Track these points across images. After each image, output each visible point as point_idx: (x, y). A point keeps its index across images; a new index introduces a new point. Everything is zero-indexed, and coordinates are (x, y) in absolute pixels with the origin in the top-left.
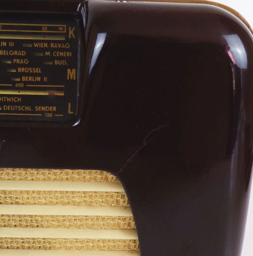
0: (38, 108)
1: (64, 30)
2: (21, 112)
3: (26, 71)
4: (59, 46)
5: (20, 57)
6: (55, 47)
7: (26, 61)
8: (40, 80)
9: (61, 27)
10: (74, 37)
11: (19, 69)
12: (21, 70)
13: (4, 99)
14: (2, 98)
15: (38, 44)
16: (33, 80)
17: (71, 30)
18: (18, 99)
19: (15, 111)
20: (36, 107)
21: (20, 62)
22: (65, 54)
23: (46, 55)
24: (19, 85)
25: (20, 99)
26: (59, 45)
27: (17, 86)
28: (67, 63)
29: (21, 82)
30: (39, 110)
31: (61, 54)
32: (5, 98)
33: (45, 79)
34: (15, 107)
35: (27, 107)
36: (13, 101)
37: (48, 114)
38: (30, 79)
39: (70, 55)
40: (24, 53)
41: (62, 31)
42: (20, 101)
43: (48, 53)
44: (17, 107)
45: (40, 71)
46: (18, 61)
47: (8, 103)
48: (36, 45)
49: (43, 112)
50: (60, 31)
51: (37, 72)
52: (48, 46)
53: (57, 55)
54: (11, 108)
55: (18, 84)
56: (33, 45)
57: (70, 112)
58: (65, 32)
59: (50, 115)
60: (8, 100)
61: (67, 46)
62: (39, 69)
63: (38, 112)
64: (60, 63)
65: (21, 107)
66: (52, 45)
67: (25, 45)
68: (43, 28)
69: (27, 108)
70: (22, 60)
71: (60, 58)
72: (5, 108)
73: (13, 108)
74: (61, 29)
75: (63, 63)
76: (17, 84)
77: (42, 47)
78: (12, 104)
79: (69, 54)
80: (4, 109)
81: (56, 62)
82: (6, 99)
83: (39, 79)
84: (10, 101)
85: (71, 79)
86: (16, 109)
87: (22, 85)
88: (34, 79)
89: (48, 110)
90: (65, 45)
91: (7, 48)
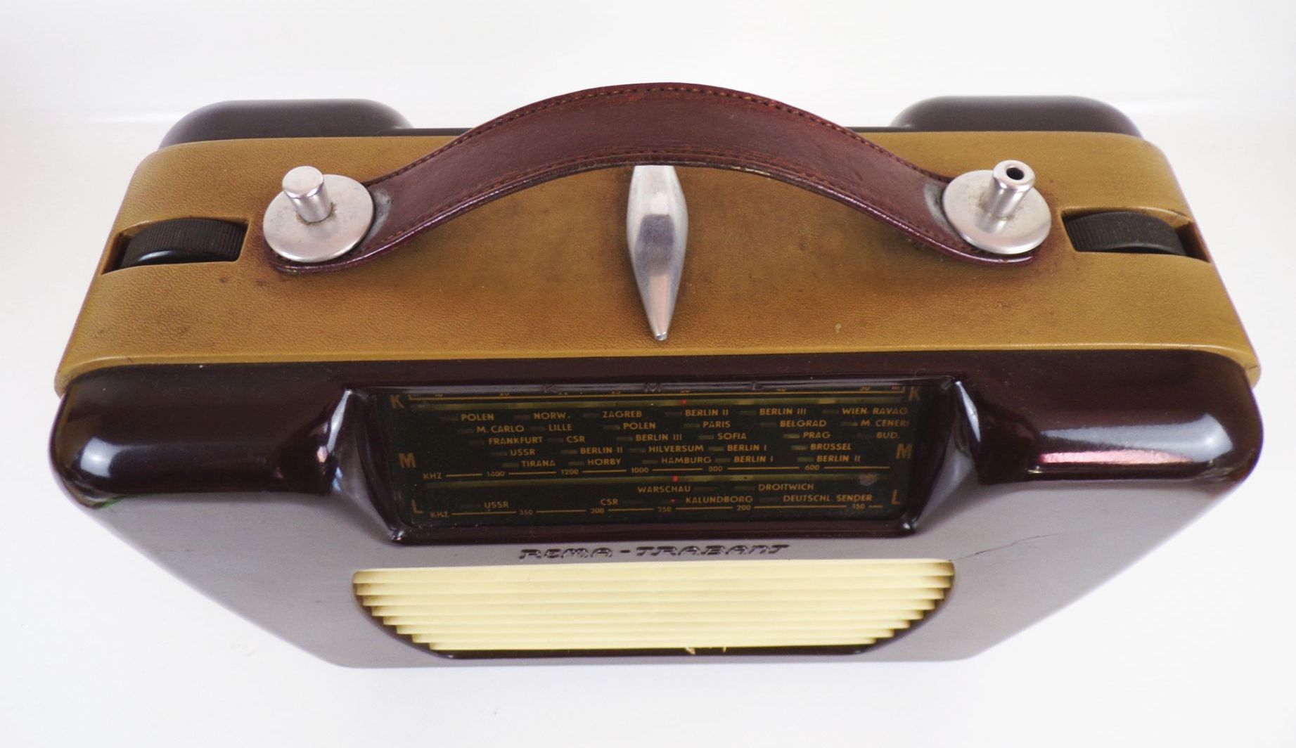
0: (841, 498)
2: (813, 503)
3: (824, 447)
4: (889, 412)
5: (815, 430)
6: (881, 412)
7: (826, 435)
8: (847, 460)
9: (896, 386)
10: (918, 399)
11: (813, 446)
12: (816, 446)
15: (850, 410)
16: (836, 460)
17: (915, 390)
18: (809, 487)
19: (801, 503)
20: (838, 496)
21: (815, 436)
22: (896, 423)
23: (861, 425)
24: (811, 467)
25: (812, 487)
26: (889, 410)
27: (807, 468)
28: (898, 436)
29: (815, 463)
30: (843, 500)
31: (890, 423)
32: (786, 485)
33: (858, 458)
34: (803, 498)
35: (823, 496)
36: (799, 489)
37: (858, 505)
38: (830, 459)
39: (906, 424)
40: (823, 423)
41: (896, 390)
42: (812, 489)
43: (866, 423)
44: (807, 497)
45: (849, 446)
46: (811, 435)
47: (790, 493)
48: (846, 412)
49: (850, 503)
50: (894, 390)
51: (844, 449)
52: (868, 411)
53: (883, 425)
54: (797, 499)
55: (809, 466)
56: (841, 412)
57: (894, 502)
58: (902, 391)
59: (861, 507)
60: (791, 489)
61: (903, 411)
62: (847, 445)
63: (841, 503)
64: (886, 436)
65: (813, 497)
66: (875, 411)
67: (825, 412)
68: (863, 388)
69: (822, 498)
70: (818, 433)
71: (886, 429)
72: (787, 498)
73: (799, 499)
74: (894, 388)
75: (891, 435)
76: (807, 466)
77: (857, 413)
78: (798, 492)
79: (903, 423)
80: (784, 500)
81: (880, 435)
82: (788, 487)
83: (846, 458)
84: (795, 489)
85: (903, 457)
86: (805, 500)
87: (816, 467)
88: (838, 458)
89: (859, 500)
90: (899, 410)
91: (794, 417)
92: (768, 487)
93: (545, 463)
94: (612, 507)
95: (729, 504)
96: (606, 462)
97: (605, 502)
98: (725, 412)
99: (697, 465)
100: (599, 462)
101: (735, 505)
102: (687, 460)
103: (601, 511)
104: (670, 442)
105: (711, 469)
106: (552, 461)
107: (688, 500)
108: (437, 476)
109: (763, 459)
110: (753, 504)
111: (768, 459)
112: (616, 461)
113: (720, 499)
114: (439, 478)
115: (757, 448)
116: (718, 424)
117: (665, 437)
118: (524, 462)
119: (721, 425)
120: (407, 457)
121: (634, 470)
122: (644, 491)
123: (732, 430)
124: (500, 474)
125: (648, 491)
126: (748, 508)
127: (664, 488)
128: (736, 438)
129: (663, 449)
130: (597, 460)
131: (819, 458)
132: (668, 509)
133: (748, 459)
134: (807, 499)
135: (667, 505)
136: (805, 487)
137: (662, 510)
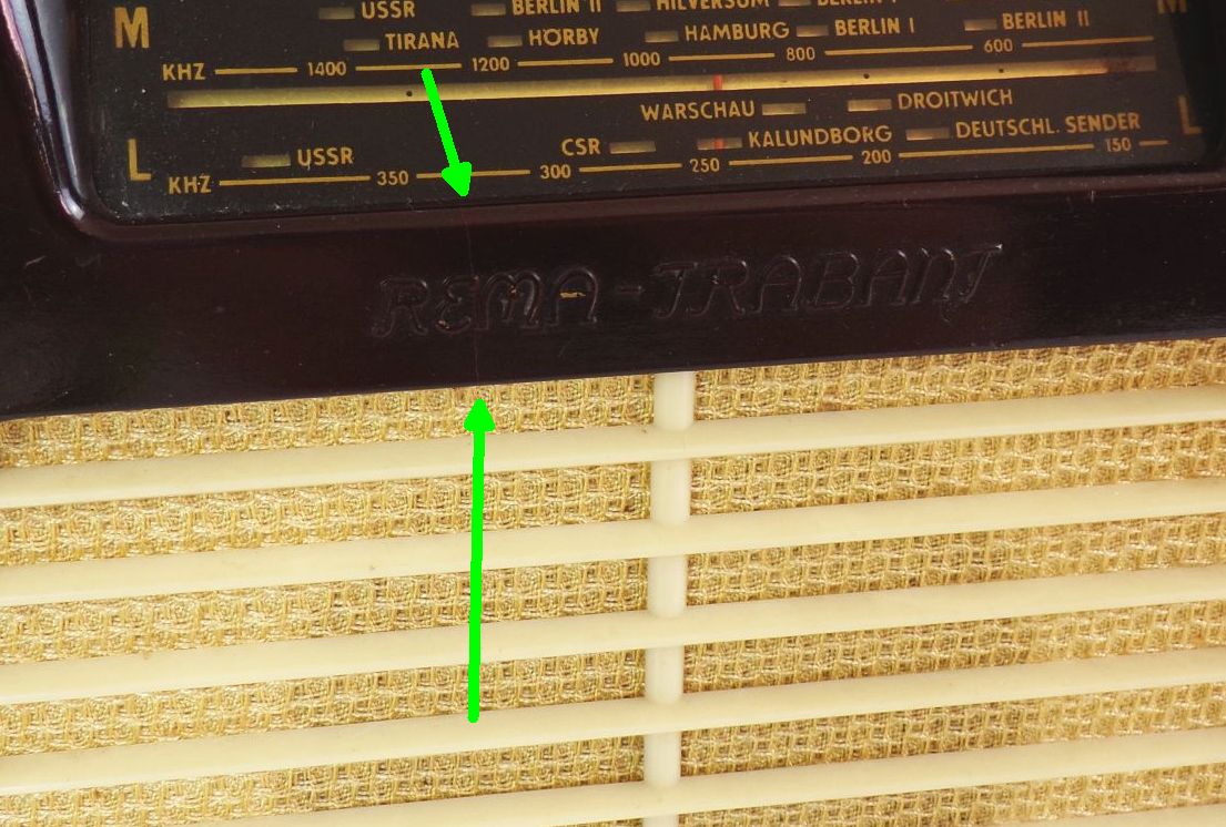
0: (1075, 124)
2: (1020, 141)
8: (1064, 23)
13: (950, 97)
14: (946, 94)
16: (1041, 25)
18: (1003, 96)
19: (997, 141)
20: (1068, 120)
24: (995, 45)
25: (1009, 96)
27: (988, 48)
29: (1001, 33)
30: (1081, 129)
32: (955, 93)
33: (1083, 17)
34: (996, 126)
35: (1037, 122)
36: (984, 103)
37: (1115, 141)
38: (1030, 22)
42: (1011, 102)
44: (1004, 125)
47: (969, 114)
49: (1097, 137)
54: (985, 131)
55: (992, 43)
57: (1188, 130)
59: (1121, 146)
60: (967, 103)
63: (1078, 138)
65: (1016, 125)
69: (1039, 126)
72: (963, 130)
73: (989, 130)
76: (988, 44)
78: (982, 113)
80: (959, 136)
82: (959, 97)
83: (1059, 18)
84: (975, 103)
85: (1173, 9)
86: (1002, 134)
87: (1005, 45)
88: (1045, 21)
89: (1113, 128)
92: (918, 100)
93: (438, 39)
94: (591, 160)
95: (842, 148)
96: (567, 36)
97: (571, 147)
99: (760, 45)
100: (552, 37)
101: (855, 150)
102: (738, 32)
103: (562, 172)
105: (792, 54)
106: (452, 34)
107: (753, 139)
108: (194, 70)
109: (893, 25)
110: (894, 147)
111: (904, 25)
112: (588, 35)
113: (822, 136)
114: (198, 77)
118: (390, 36)
120: (131, 16)
121: (632, 59)
122: (655, 117)
124: (336, 69)
125: (665, 116)
126: (882, 157)
127: (697, 107)
130: (547, 32)
131: (1008, 21)
132: (713, 165)
133: (864, 26)
134: (1006, 130)
135: (709, 155)
136: (996, 97)
137: (700, 166)
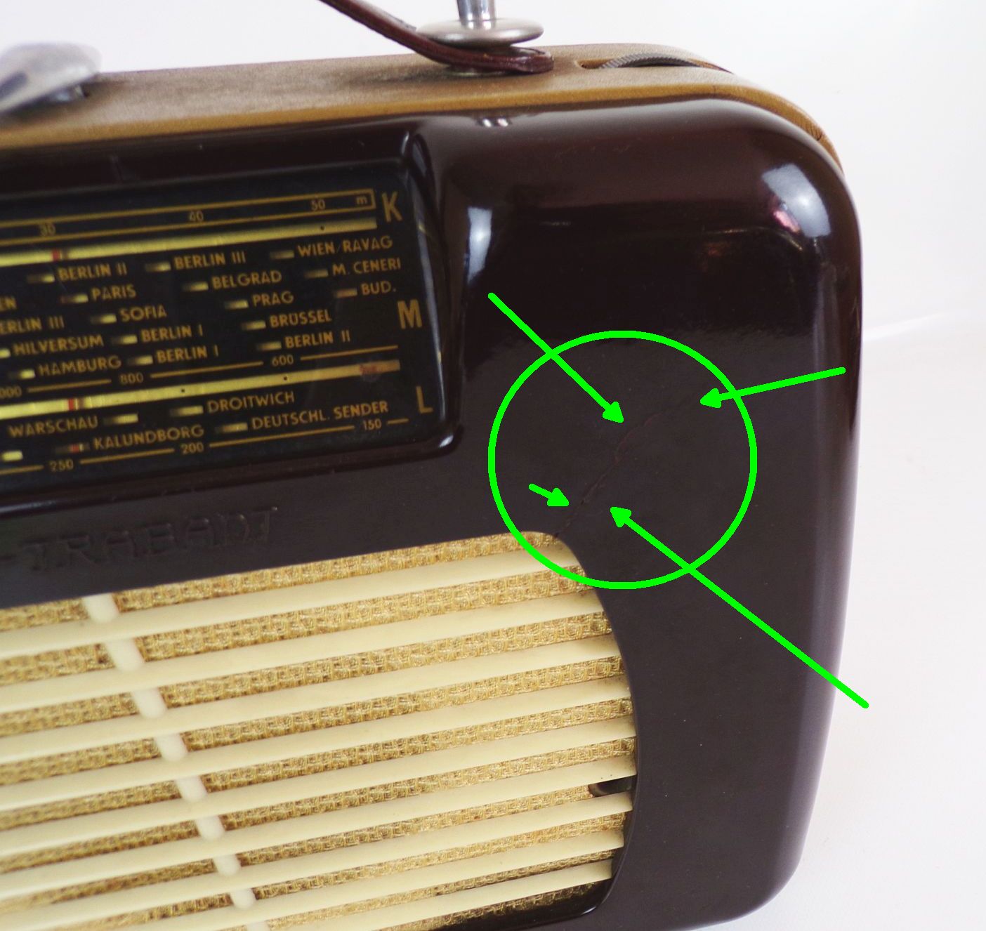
0: (341, 412)
1: (369, 203)
2: (300, 427)
3: (291, 321)
4: (366, 246)
5: (268, 289)
6: (355, 248)
7: (286, 297)
8: (331, 341)
9: (361, 195)
10: (399, 217)
11: (273, 320)
12: (278, 320)
13: (248, 401)
14: (244, 399)
15: (310, 249)
16: (314, 343)
17: (389, 200)
18: (287, 397)
19: (284, 429)
20: (336, 410)
21: (271, 300)
22: (383, 265)
23: (334, 273)
24: (280, 360)
25: (292, 396)
26: (365, 241)
27: (275, 362)
28: (393, 286)
29: (284, 351)
30: (345, 416)
31: (374, 265)
32: (251, 398)
33: (346, 335)
34: (283, 419)
35: (313, 413)
36: (273, 403)
37: (370, 422)
38: (306, 342)
39: (396, 265)
40: (276, 276)
41: (364, 205)
42: (293, 400)
43: (339, 269)
44: (288, 417)
45: (327, 316)
46: (265, 299)
47: (261, 412)
48: (304, 251)
49: (355, 420)
50: (361, 205)
51: (320, 320)
52: (335, 247)
53: (365, 271)
54: (274, 423)
55: (278, 359)
56: (297, 253)
57: (423, 410)
58: (373, 206)
59: (375, 425)
60: (260, 404)
61: (385, 242)
62: (323, 313)
63: (343, 422)
64: (375, 289)
65: (297, 416)
66: (346, 246)
68: (313, 203)
69: (314, 416)
70: (275, 295)
71: (373, 277)
72: (257, 423)
73: (277, 422)
74: (360, 200)
75: (382, 287)
76: (275, 359)
77: (320, 253)
78: (272, 410)
79: (394, 264)
80: (255, 427)
81: (366, 289)
82: (254, 401)
83: (328, 337)
84: (266, 403)
85: (412, 325)
86: (286, 423)
87: (288, 359)
88: (317, 339)
89: (368, 413)
90: (378, 240)
91: (229, 269)
92: (223, 405)
95: (167, 444)
98: (122, 269)
99: (99, 374)
101: (176, 444)
102: (81, 366)
104: (46, 333)
105: (124, 379)
107: (97, 443)
109: (201, 352)
110: (205, 440)
111: (210, 351)
113: (151, 437)
115: (186, 331)
116: (116, 292)
117: (35, 324)
119: (121, 293)
122: (21, 434)
123: (140, 302)
125: (28, 433)
126: (196, 447)
127: (53, 424)
128: (151, 316)
129: (37, 347)
131: (290, 342)
132: (67, 465)
133: (179, 354)
134: (289, 419)
135: (64, 457)
136: (281, 398)
137: (57, 467)
